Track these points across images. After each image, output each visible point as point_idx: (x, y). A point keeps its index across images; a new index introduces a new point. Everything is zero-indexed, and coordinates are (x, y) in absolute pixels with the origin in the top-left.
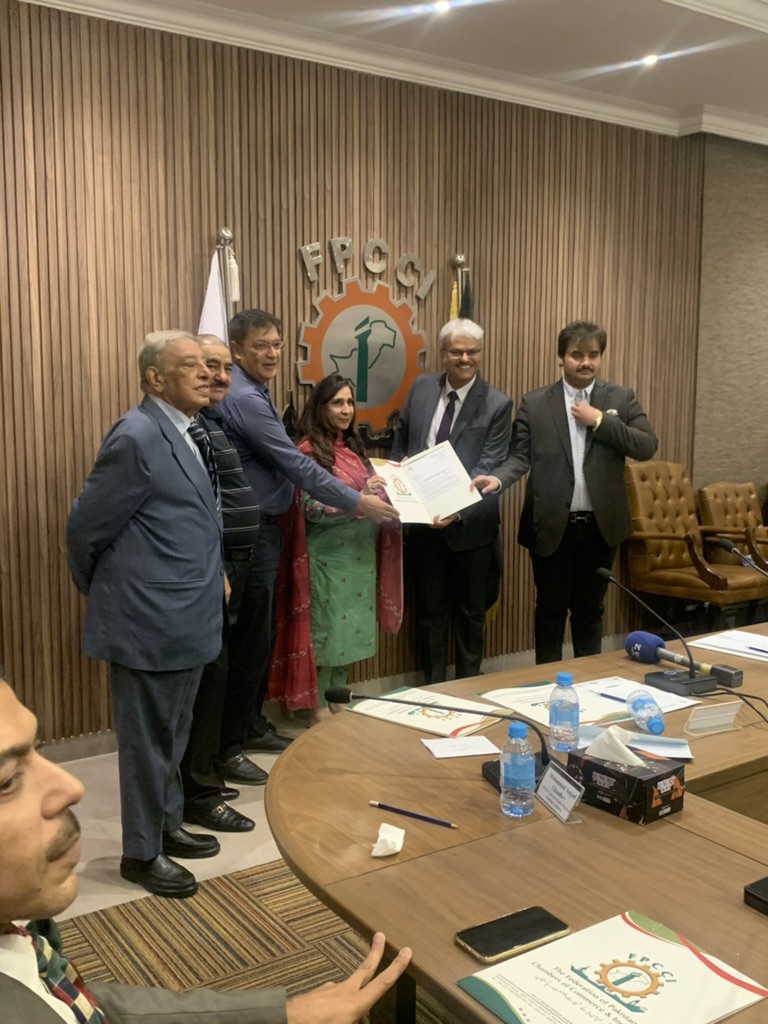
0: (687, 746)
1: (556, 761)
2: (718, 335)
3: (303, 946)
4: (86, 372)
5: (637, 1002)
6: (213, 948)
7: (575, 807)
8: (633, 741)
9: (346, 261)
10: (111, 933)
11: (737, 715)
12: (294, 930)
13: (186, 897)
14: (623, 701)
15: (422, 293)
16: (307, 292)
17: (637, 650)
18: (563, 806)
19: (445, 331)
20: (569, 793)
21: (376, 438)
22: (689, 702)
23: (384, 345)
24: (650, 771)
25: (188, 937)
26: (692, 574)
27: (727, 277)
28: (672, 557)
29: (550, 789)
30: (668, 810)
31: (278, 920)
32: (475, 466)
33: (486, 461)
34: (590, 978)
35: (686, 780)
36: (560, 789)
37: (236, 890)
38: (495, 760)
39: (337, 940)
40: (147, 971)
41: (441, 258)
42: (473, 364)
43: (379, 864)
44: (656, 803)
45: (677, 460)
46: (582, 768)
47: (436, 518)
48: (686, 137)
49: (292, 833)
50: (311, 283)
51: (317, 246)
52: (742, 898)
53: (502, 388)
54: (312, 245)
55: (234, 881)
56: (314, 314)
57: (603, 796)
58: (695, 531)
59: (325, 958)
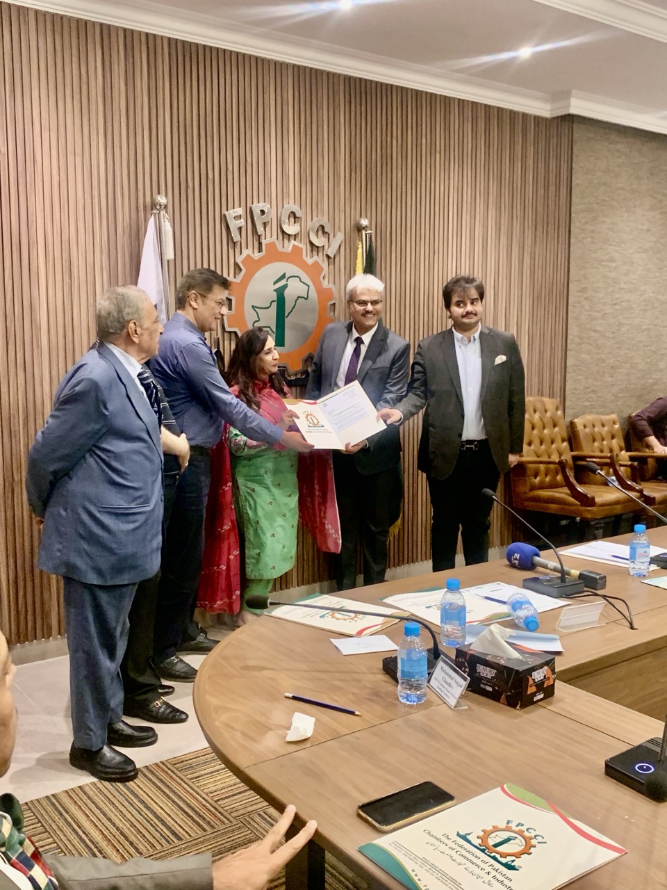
0: (559, 641)
1: (446, 656)
2: (585, 288)
3: (231, 822)
4: (36, 323)
5: (513, 861)
6: (151, 825)
7: (462, 695)
8: (511, 637)
9: (265, 224)
10: (61, 814)
11: (601, 613)
12: (222, 808)
13: (128, 781)
14: (504, 603)
15: (331, 252)
16: (231, 251)
17: (516, 559)
18: (452, 694)
19: (351, 285)
20: (457, 683)
21: (293, 378)
22: (561, 602)
23: (299, 297)
24: (526, 663)
25: (129, 816)
26: (566, 493)
27: (593, 238)
28: (548, 479)
29: (441, 680)
30: (542, 696)
31: (209, 799)
32: (380, 400)
33: (388, 396)
34: (472, 842)
35: (557, 670)
36: (449, 680)
37: (172, 774)
38: (393, 656)
39: (260, 815)
40: (92, 847)
41: (348, 222)
42: (376, 313)
43: (292, 748)
44: (531, 690)
45: (551, 396)
46: (467, 662)
47: (347, 445)
48: (558, 117)
49: (217, 723)
50: (234, 243)
51: (239, 211)
52: (604, 770)
53: (401, 333)
54: (235, 210)
55: (170, 766)
56: (237, 271)
57: (486, 685)
58: (567, 457)
59: (249, 832)
